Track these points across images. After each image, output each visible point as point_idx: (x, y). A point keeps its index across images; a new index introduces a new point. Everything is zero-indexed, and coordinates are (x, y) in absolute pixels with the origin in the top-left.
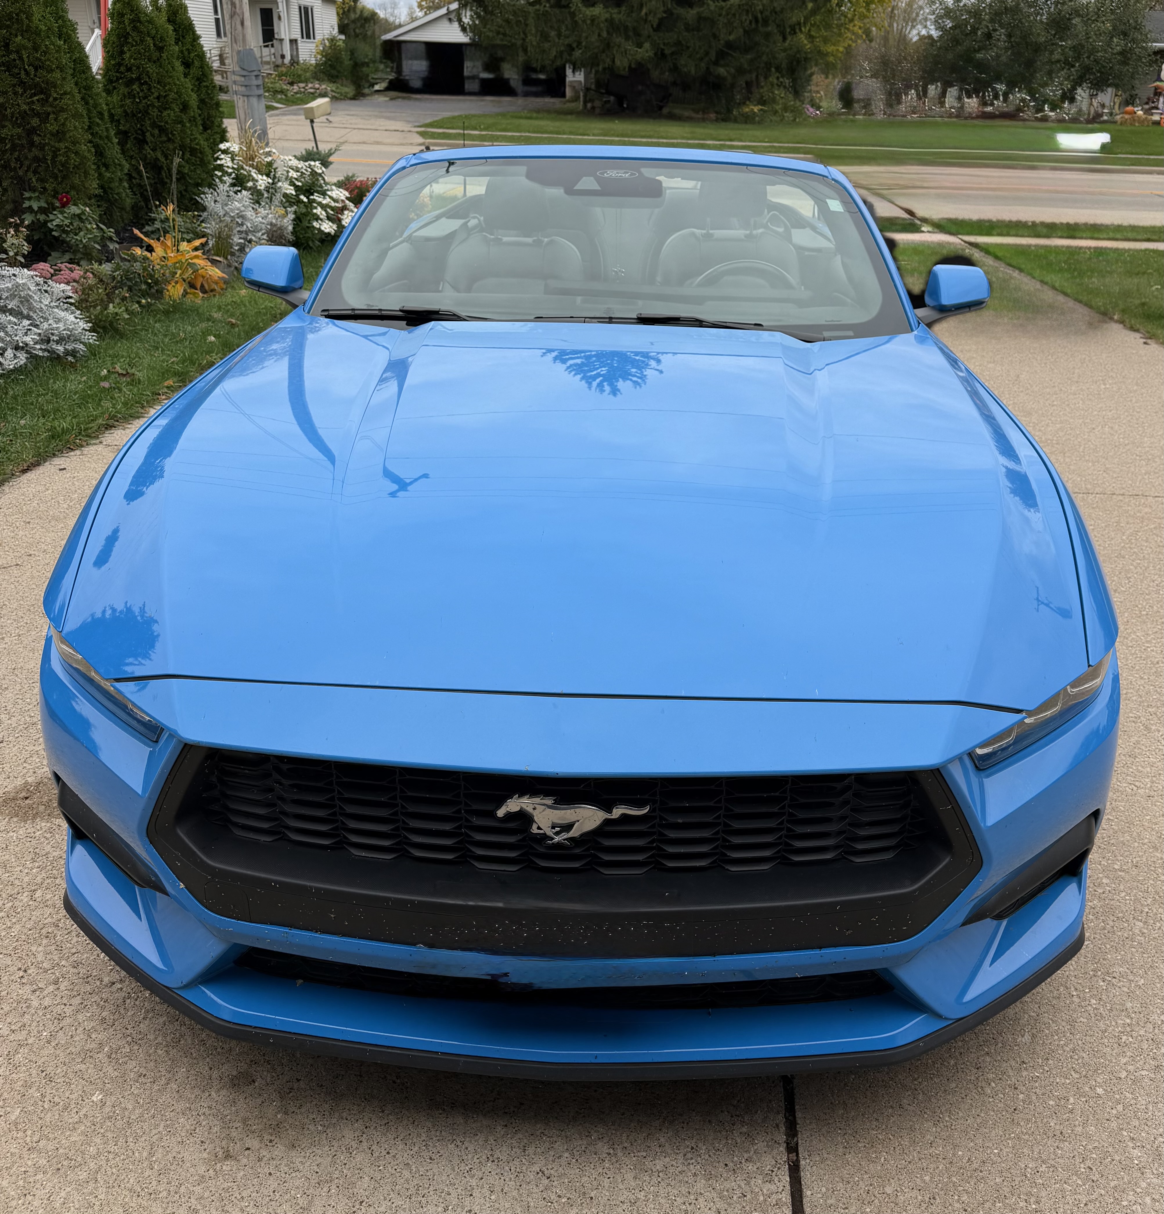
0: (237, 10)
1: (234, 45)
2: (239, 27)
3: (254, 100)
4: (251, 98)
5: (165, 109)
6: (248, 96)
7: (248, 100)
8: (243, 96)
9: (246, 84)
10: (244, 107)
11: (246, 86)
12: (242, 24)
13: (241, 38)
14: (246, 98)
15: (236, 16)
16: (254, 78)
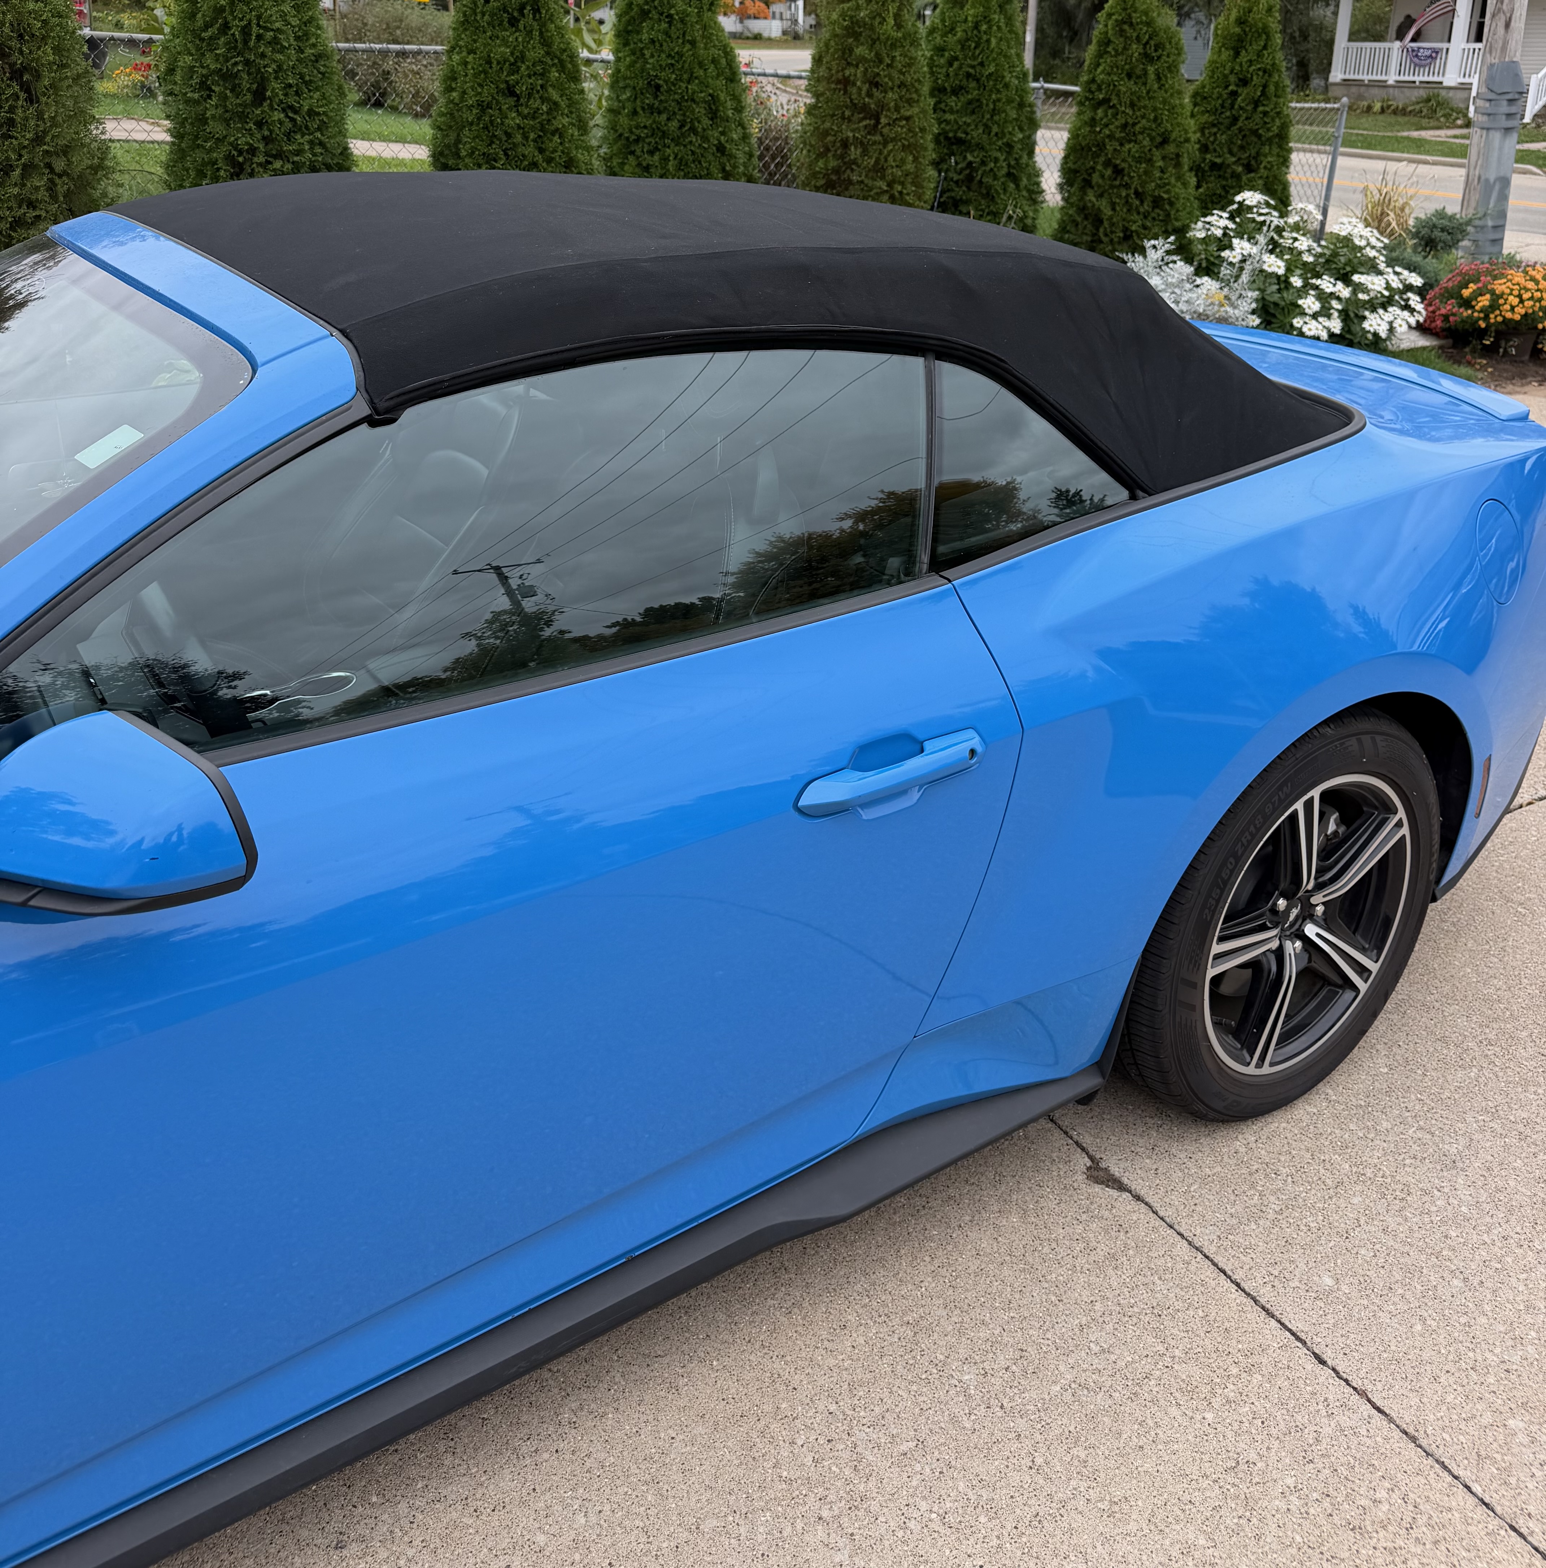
0: (1504, 7)
1: (1488, 55)
2: (1501, 30)
3: (1496, 136)
4: (1492, 133)
5: (1130, 141)
6: (1488, 129)
7: (1487, 135)
8: (1482, 128)
9: (1489, 111)
10: (1479, 145)
11: (1489, 115)
12: (1507, 25)
13: (1500, 45)
14: (1485, 132)
15: (1502, 15)
16: (1505, 103)
